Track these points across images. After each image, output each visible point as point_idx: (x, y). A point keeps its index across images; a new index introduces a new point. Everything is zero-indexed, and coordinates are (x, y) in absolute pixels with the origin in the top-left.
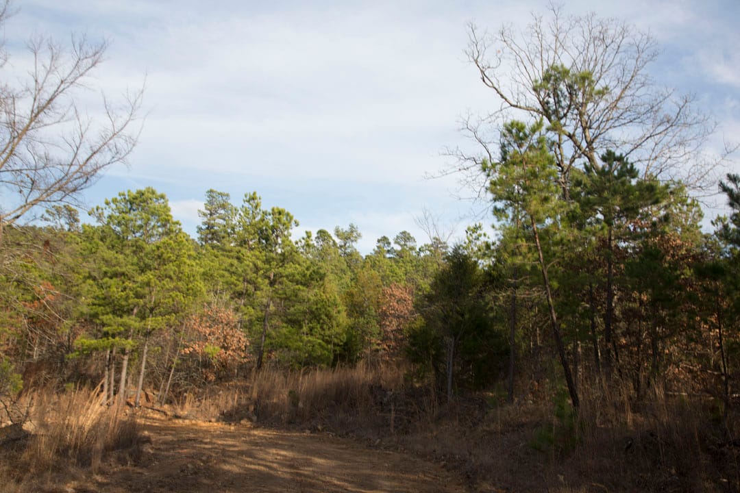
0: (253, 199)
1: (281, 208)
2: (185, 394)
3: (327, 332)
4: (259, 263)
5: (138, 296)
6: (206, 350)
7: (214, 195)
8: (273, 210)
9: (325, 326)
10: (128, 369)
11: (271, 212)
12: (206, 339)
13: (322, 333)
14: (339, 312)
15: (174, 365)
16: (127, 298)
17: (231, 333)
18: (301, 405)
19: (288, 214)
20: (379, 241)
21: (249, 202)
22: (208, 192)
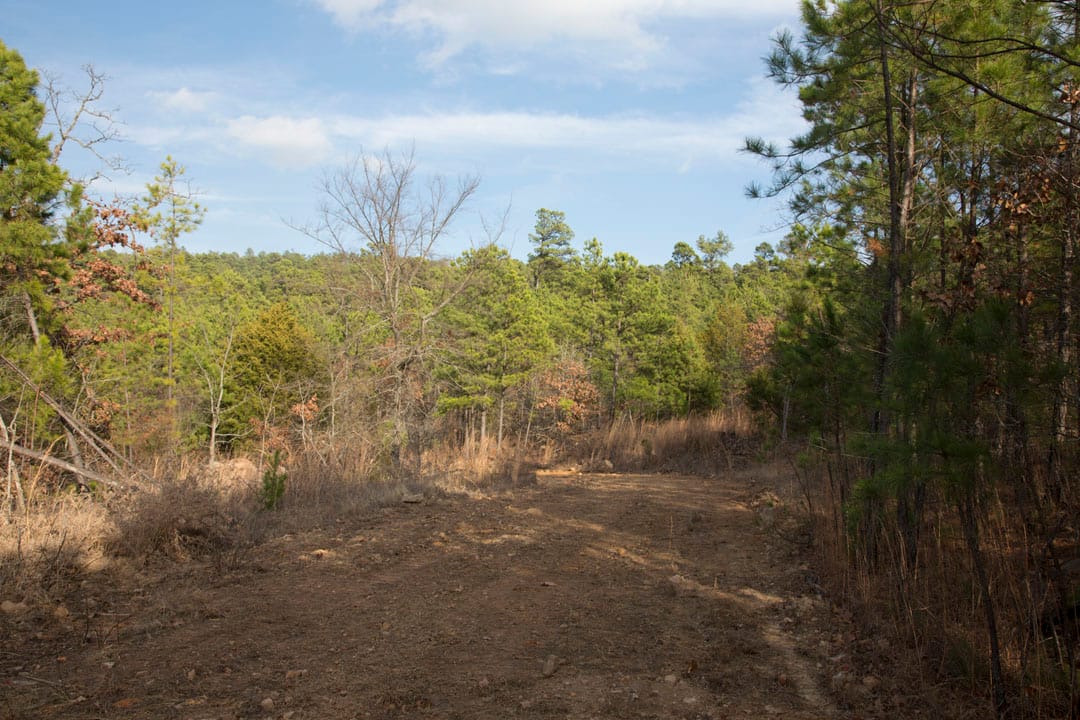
0: (594, 246)
1: (624, 252)
2: (543, 447)
3: (684, 378)
4: (605, 313)
5: (492, 354)
6: (560, 404)
7: (546, 215)
8: (616, 255)
9: (681, 372)
10: (487, 424)
11: (613, 258)
12: (559, 394)
13: (678, 379)
14: (696, 356)
15: (530, 420)
16: (482, 357)
17: (582, 386)
18: (653, 452)
19: (632, 259)
20: (757, 249)
21: (589, 249)
22: (538, 212)
